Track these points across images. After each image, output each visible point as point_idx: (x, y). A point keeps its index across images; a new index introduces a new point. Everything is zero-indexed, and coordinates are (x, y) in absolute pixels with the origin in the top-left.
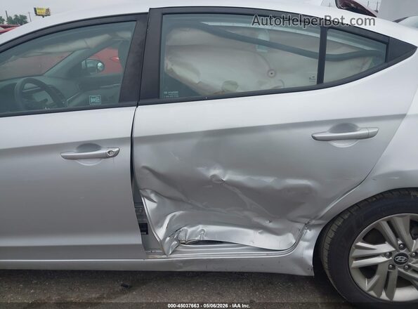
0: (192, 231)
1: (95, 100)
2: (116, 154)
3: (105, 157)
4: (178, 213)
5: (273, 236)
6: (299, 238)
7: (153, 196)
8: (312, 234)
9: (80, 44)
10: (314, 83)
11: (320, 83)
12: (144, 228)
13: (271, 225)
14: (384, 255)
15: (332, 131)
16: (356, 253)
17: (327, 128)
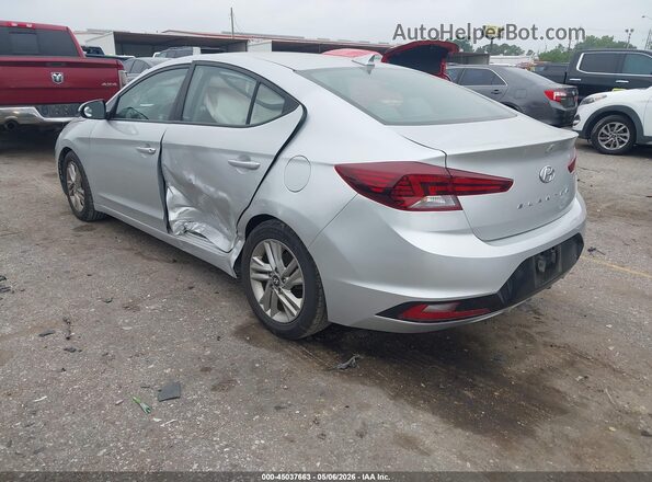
2: (153, 153)
4: (192, 209)
5: (227, 241)
6: (235, 246)
7: (173, 189)
8: (241, 246)
14: (269, 273)
15: (240, 159)
16: (254, 265)
17: (236, 157)
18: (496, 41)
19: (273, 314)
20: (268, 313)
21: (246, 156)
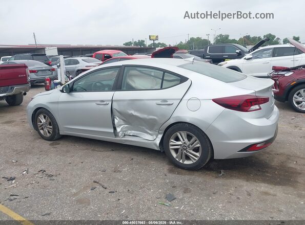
0: (129, 132)
1: (107, 89)
2: (108, 104)
3: (105, 105)
4: (126, 126)
5: (150, 136)
6: (157, 137)
7: (117, 118)
8: (160, 136)
9: (107, 73)
10: (160, 88)
11: (161, 88)
12: (115, 129)
13: (150, 132)
14: (180, 145)
15: (162, 102)
16: (171, 143)
17: (160, 101)
18: (155, 42)
19: (183, 161)
20: (181, 161)
21: (165, 101)
